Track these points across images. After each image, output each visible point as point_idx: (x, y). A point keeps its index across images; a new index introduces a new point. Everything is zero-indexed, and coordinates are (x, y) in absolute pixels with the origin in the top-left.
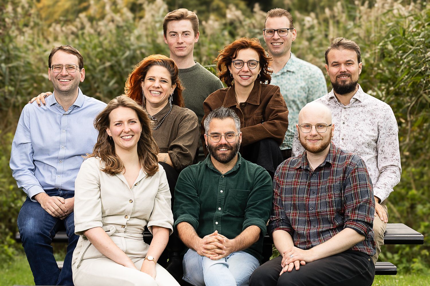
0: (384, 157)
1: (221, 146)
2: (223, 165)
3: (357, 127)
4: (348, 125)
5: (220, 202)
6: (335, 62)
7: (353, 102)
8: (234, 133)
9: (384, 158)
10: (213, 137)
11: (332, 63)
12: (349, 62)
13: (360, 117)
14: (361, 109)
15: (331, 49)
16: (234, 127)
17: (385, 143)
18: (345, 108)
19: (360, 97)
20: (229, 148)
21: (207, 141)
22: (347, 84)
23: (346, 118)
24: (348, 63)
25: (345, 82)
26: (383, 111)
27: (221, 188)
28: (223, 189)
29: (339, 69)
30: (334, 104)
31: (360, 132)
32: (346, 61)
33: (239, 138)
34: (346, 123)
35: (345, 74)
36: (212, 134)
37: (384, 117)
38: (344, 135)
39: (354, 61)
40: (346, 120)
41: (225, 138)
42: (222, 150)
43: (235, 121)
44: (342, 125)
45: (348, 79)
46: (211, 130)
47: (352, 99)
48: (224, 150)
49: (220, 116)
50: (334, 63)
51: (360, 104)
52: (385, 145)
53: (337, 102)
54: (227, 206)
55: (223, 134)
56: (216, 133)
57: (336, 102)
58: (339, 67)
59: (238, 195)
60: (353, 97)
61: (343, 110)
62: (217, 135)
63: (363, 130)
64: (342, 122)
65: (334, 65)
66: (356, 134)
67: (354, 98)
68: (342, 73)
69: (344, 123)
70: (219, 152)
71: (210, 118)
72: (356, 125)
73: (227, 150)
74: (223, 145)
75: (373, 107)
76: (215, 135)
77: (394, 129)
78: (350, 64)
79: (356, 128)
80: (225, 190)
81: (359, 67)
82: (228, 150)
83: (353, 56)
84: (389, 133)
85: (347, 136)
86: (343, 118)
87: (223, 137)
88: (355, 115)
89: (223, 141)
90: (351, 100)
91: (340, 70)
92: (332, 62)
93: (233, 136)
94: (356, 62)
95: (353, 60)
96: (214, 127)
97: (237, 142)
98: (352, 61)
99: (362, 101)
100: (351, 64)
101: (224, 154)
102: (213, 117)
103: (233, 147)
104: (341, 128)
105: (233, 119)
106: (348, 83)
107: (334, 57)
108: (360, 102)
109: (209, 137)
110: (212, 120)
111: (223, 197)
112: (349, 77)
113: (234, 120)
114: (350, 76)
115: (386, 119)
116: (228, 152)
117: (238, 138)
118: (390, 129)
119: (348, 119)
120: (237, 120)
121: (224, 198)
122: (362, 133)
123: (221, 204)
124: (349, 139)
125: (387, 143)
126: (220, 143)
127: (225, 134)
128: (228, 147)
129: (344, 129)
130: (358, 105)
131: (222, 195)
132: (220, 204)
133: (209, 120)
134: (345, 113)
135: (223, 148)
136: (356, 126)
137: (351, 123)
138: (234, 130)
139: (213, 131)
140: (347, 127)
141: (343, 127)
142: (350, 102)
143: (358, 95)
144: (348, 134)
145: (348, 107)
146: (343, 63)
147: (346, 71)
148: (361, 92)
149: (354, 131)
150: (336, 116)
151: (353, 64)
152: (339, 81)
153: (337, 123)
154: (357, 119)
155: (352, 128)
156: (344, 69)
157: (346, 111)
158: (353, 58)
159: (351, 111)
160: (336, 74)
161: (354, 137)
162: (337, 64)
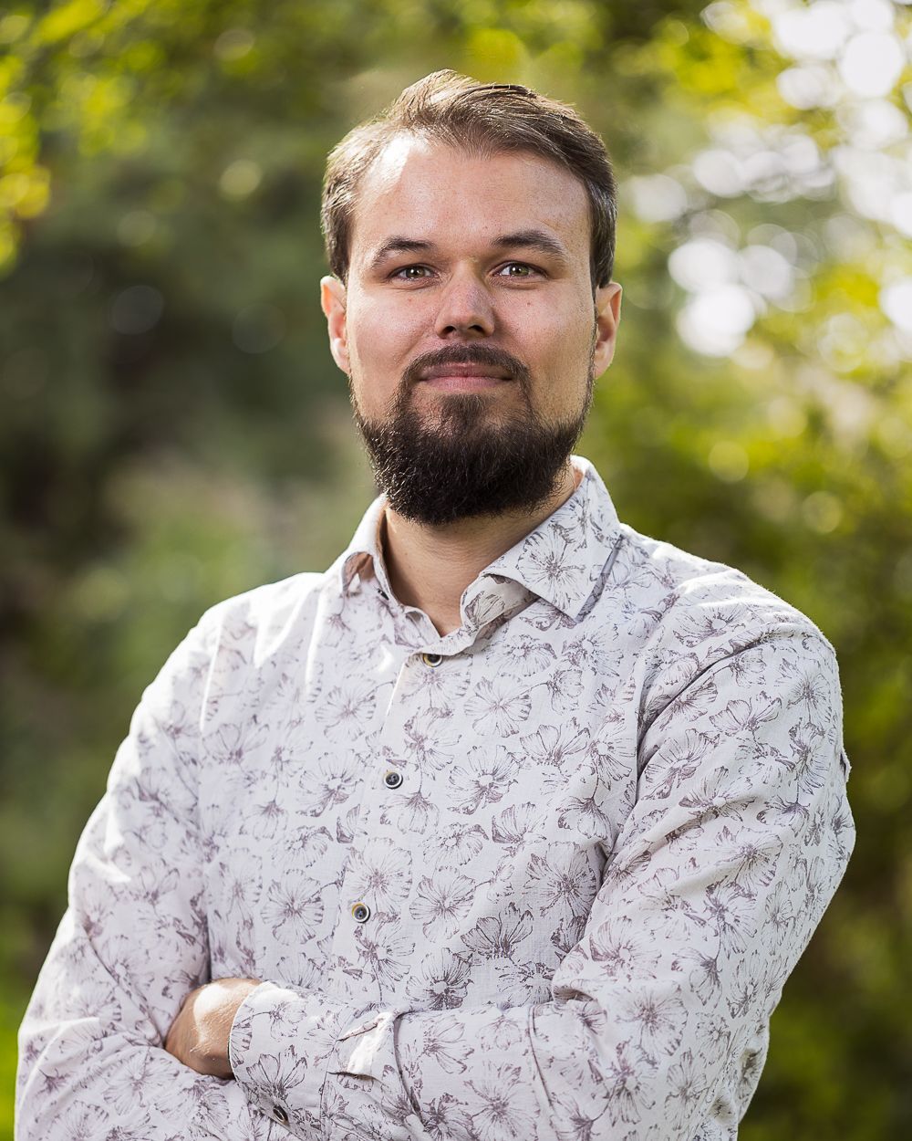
3: (486, 815)
4: (417, 801)
12: (522, 254)
13: (527, 728)
18: (433, 658)
23: (418, 742)
25: (476, 414)
29: (429, 308)
34: (411, 782)
38: (378, 880)
39: (564, 250)
40: (413, 758)
44: (376, 797)
60: (488, 570)
64: (383, 768)
65: (396, 272)
67: (498, 579)
69: (393, 781)
72: (483, 790)
78: (521, 267)
85: (395, 887)
86: (395, 736)
90: (473, 591)
95: (555, 238)
98: (547, 245)
100: (539, 270)
104: (363, 814)
106: (495, 423)
114: (513, 373)
119: (428, 745)
124: (405, 915)
129: (386, 831)
134: (423, 698)
136: (476, 800)
137: (443, 776)
140: (409, 811)
141: (381, 812)
142: (462, 608)
143: (541, 557)
144: (405, 874)
145: (453, 653)
146: (468, 254)
147: (489, 325)
148: (579, 529)
149: (454, 841)
150: (353, 713)
151: (553, 283)
152: (424, 402)
153: (346, 777)
154: (504, 742)
155: (448, 818)
156: (476, 308)
157: (433, 678)
158: (557, 227)
159: (475, 679)
160: (409, 350)
161: (445, 898)
162: (418, 263)
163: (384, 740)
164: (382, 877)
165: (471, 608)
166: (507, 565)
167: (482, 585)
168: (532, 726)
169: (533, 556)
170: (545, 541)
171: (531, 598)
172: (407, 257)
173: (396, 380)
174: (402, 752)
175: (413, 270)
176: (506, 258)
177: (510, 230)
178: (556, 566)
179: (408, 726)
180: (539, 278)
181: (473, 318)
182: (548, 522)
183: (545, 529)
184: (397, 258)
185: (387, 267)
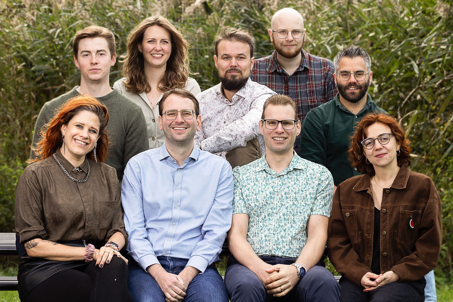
1: (351, 84)
2: (353, 104)
7: (236, 99)
8: (363, 72)
10: (343, 75)
11: (223, 55)
15: (222, 40)
16: (364, 66)
18: (230, 106)
21: (337, 80)
22: (237, 80)
24: (240, 57)
25: (235, 77)
29: (229, 63)
32: (237, 54)
33: (369, 77)
35: (235, 70)
36: (341, 72)
41: (354, 76)
42: (351, 89)
43: (365, 60)
45: (238, 75)
49: (350, 55)
55: (352, 72)
56: (345, 72)
58: (229, 61)
60: (235, 94)
61: (228, 107)
65: (224, 58)
67: (237, 95)
68: (232, 67)
69: (225, 122)
70: (348, 91)
71: (340, 56)
74: (353, 83)
78: (241, 58)
81: (251, 62)
82: (357, 89)
83: (245, 50)
86: (225, 117)
87: (352, 76)
89: (353, 79)
91: (231, 64)
92: (222, 54)
93: (362, 75)
94: (248, 56)
95: (245, 54)
96: (344, 65)
97: (367, 81)
98: (244, 55)
100: (243, 58)
101: (353, 93)
102: (343, 55)
103: (363, 86)
105: (363, 58)
106: (238, 78)
107: (225, 48)
109: (338, 75)
110: (342, 58)
114: (240, 71)
116: (357, 91)
117: (367, 77)
119: (229, 118)
126: (349, 81)
127: (354, 72)
128: (357, 86)
133: (338, 58)
134: (229, 111)
135: (352, 87)
139: (342, 70)
145: (232, 105)
146: (234, 56)
147: (237, 66)
148: (247, 87)
150: (220, 112)
151: (245, 59)
152: (228, 75)
156: (235, 64)
157: (230, 108)
158: (246, 52)
159: (235, 109)
160: (226, 68)
162: (227, 57)
163: (224, 117)
165: (233, 99)
166: (238, 93)
167: (235, 96)
169: (241, 92)
170: (243, 90)
171: (241, 97)
172: (226, 56)
173: (225, 72)
174: (226, 118)
175: (227, 58)
177: (240, 53)
178: (244, 93)
179: (227, 115)
184: (225, 56)
185: (223, 57)
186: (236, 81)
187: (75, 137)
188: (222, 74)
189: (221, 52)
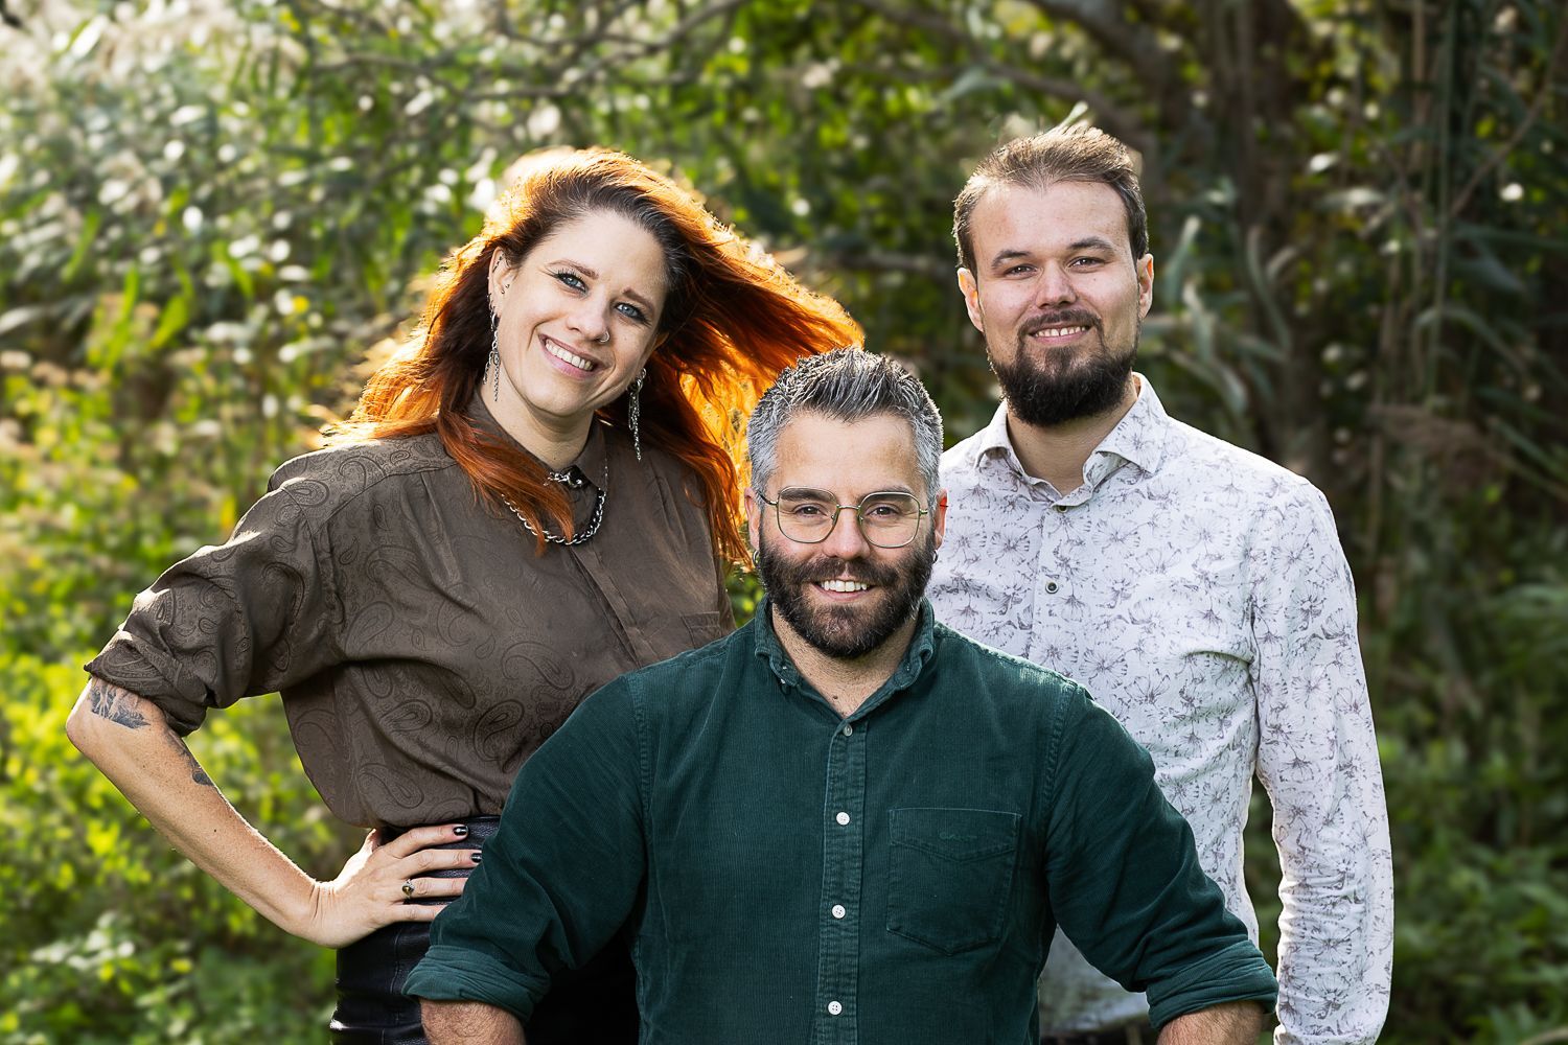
0: (1291, 758)
1: (832, 566)
3: (1122, 608)
4: (1072, 600)
5: (841, 874)
6: (1011, 255)
7: (1098, 475)
8: (906, 499)
9: (1294, 765)
10: (796, 512)
11: (999, 259)
12: (1087, 252)
13: (1138, 552)
14: (1149, 508)
16: (908, 466)
17: (1291, 689)
18: (1063, 508)
19: (1138, 444)
20: (875, 580)
22: (1080, 370)
23: (1065, 562)
24: (1083, 256)
25: (1069, 357)
26: (1268, 515)
27: (840, 799)
28: (849, 804)
29: (1032, 291)
30: (1009, 485)
31: (1135, 632)
32: (1067, 243)
34: (1065, 589)
35: (1064, 317)
36: (789, 495)
37: (1268, 552)
39: (1113, 246)
40: (1064, 573)
41: (858, 519)
42: (838, 586)
43: (918, 430)
44: (1042, 600)
45: (1082, 341)
46: (781, 474)
47: (1094, 460)
48: (850, 587)
49: (840, 402)
50: (1006, 261)
51: (1142, 485)
52: (1288, 700)
53: (1024, 474)
54: (890, 897)
55: (846, 502)
56: (810, 494)
57: (1016, 475)
58: (1030, 282)
59: (943, 835)
60: (1098, 449)
61: (1053, 517)
62: (811, 503)
63: (1154, 620)
64: (1043, 581)
65: (1009, 271)
66: (1115, 643)
67: (1104, 453)
68: (1049, 311)
69: (1052, 587)
71: (784, 405)
72: (1117, 592)
73: (864, 587)
74: (846, 561)
75: (1210, 497)
76: (807, 502)
77: (1327, 609)
78: (1089, 261)
79: (1114, 613)
80: (861, 808)
81: (1141, 280)
82: (870, 588)
83: (1103, 222)
84: (1301, 634)
85: (1066, 656)
86: (1048, 560)
87: (847, 519)
88: (1114, 546)
89: (847, 539)
90: (1089, 464)
92: (995, 254)
93: (901, 512)
94: (1125, 250)
95: (1107, 239)
96: (804, 460)
98: (1102, 246)
99: (1151, 469)
100: (1098, 260)
101: (846, 611)
102: (799, 401)
103: (901, 572)
104: (1035, 611)
105: (904, 422)
106: (1081, 361)
107: (1003, 225)
108: (1142, 472)
110: (794, 420)
111: (854, 847)
112: (1088, 328)
113: (912, 426)
114: (1090, 322)
115: (1286, 560)
116: (870, 601)
118: (1307, 611)
119: (1072, 564)
120: (926, 427)
121: (859, 852)
122: (1145, 635)
123: (846, 886)
125: (1298, 684)
126: (828, 547)
127: (859, 501)
128: (873, 570)
130: (1133, 488)
131: (847, 839)
132: (839, 885)
133: (774, 414)
134: (1062, 534)
135: (845, 575)
136: (1115, 599)
138: (910, 481)
139: (795, 483)
140: (1068, 608)
141: (1048, 609)
142: (1085, 475)
143: (1128, 437)
144: (1073, 647)
145: (1077, 504)
146: (1052, 256)
147: (1072, 298)
148: (1147, 417)
149: (1105, 625)
150: (1014, 548)
151: (1108, 265)
152: (1033, 352)
153: (1017, 587)
154: (1126, 561)
155: (1097, 612)
156: (1062, 289)
157: (1066, 521)
158: (1107, 231)
159: (1095, 521)
160: (1019, 317)
161: (1104, 661)
162: (1022, 265)
163: (1040, 563)
164: (1056, 649)
165: (1089, 475)
166: (1108, 444)
168: (1143, 550)
169: (1124, 437)
171: (1124, 463)
172: (1015, 262)
173: (1014, 337)
174: (1055, 570)
175: (1020, 268)
176: (1077, 255)
177: (1078, 239)
178: (1139, 442)
179: (1056, 552)
180: (1098, 265)
181: (1061, 298)
182: (1129, 414)
183: (1127, 419)
184: (1008, 262)
185: (1002, 268)
186: (1080, 379)
187: (545, 330)
188: (1002, 348)
189: (989, 246)
